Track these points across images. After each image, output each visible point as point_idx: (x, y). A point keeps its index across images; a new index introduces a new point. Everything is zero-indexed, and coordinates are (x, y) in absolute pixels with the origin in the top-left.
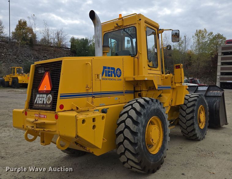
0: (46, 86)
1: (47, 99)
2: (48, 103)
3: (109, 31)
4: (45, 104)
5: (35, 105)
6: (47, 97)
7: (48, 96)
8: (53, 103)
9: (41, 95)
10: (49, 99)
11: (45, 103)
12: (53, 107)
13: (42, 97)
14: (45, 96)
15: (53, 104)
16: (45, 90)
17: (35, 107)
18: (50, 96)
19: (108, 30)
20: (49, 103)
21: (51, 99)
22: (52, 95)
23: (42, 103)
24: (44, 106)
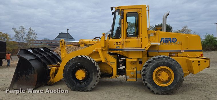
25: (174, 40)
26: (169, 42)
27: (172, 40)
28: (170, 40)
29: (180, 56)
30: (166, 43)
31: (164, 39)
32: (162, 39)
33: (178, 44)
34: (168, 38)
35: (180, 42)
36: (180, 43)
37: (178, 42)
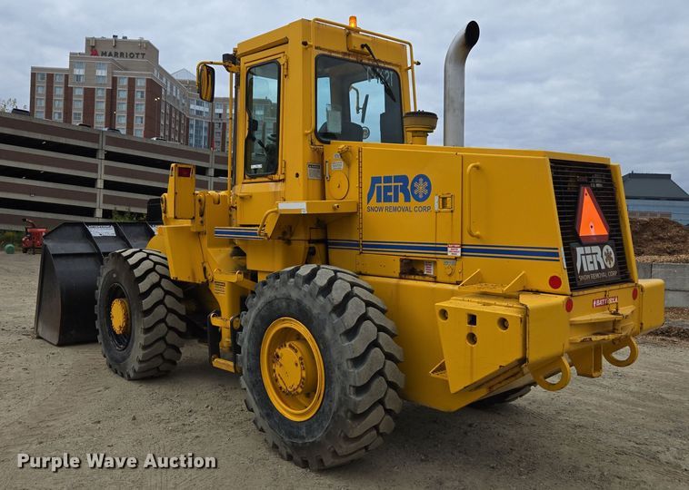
0: (592, 224)
1: (605, 257)
2: (609, 266)
3: (330, 51)
4: (604, 271)
5: (581, 278)
6: (602, 250)
7: (605, 250)
8: (620, 264)
9: (588, 250)
10: (608, 255)
11: (603, 267)
12: (623, 275)
13: (592, 254)
14: (596, 249)
15: (621, 268)
16: (593, 234)
17: (583, 281)
18: (608, 248)
19: (328, 48)
20: (612, 265)
21: (613, 256)
22: (612, 247)
23: (597, 268)
24: (603, 275)
25: (421, 188)
26: (401, 195)
27: (413, 188)
28: (404, 190)
29: (447, 279)
30: (388, 204)
31: (382, 185)
32: (375, 180)
33: (437, 208)
34: (398, 179)
35: (444, 199)
36: (444, 206)
37: (436, 199)
